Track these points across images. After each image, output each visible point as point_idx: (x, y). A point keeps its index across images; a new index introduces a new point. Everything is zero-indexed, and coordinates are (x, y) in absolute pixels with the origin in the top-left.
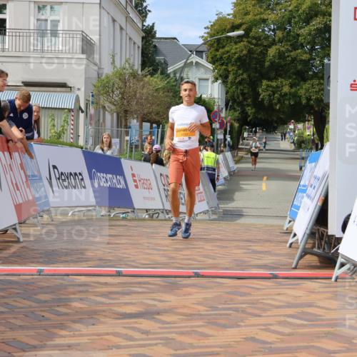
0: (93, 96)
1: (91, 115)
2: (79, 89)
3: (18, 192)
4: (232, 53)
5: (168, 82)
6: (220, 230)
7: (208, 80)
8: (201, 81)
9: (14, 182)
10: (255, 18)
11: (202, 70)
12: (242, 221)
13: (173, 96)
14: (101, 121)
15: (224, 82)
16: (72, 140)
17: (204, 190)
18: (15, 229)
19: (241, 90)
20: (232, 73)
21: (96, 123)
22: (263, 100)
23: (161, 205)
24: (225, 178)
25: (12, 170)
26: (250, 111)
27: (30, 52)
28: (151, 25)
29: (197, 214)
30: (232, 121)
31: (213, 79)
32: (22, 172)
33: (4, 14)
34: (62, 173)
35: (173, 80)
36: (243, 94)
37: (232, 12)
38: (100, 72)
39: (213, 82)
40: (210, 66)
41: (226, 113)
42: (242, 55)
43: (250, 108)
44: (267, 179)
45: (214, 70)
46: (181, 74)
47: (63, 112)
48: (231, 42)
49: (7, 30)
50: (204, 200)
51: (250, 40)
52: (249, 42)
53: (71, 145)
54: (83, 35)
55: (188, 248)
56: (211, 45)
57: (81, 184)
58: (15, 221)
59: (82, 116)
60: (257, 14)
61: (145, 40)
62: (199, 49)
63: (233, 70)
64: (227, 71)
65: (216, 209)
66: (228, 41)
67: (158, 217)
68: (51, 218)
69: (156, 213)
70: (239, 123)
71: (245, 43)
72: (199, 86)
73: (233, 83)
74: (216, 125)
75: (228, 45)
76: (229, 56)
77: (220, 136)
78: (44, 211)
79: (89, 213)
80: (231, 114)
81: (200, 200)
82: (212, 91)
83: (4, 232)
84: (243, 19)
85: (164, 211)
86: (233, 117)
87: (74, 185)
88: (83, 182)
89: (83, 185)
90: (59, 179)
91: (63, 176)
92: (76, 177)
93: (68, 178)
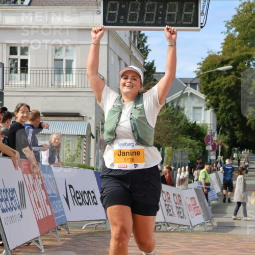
0: (102, 124)
2: (90, 118)
3: (39, 209)
4: (222, 85)
5: (167, 111)
6: (215, 241)
7: (201, 108)
8: (195, 110)
9: (37, 201)
10: (242, 54)
11: (196, 100)
12: (234, 232)
13: (171, 123)
15: (216, 111)
16: (84, 162)
17: (200, 204)
18: (37, 242)
19: (231, 116)
20: (222, 101)
22: (250, 125)
24: (218, 194)
25: (34, 190)
26: (238, 134)
27: (48, 87)
28: (151, 62)
29: (194, 226)
30: (222, 144)
31: (206, 107)
32: (43, 191)
33: (26, 55)
34: (77, 192)
35: (171, 109)
36: (233, 120)
37: (221, 50)
39: (206, 110)
40: (203, 96)
41: (217, 137)
42: (230, 86)
43: (238, 132)
45: (206, 100)
46: (178, 103)
47: (77, 138)
48: (221, 75)
49: (29, 69)
50: (200, 214)
51: (236, 72)
52: (237, 74)
53: (84, 167)
56: (204, 78)
57: (93, 201)
58: (39, 235)
59: (93, 141)
60: (243, 51)
61: (146, 75)
62: (194, 82)
63: (223, 99)
64: (218, 100)
65: (211, 222)
66: (218, 74)
67: (160, 229)
68: (68, 231)
69: (159, 226)
70: (229, 145)
71: (233, 75)
72: (194, 113)
73: (223, 110)
74: (209, 148)
75: (218, 78)
76: (219, 87)
77: (213, 157)
78: (62, 225)
79: (100, 226)
80: (222, 137)
81: (196, 213)
82: (205, 118)
83: (28, 244)
84: (231, 55)
85: (166, 224)
86: (224, 140)
87: (87, 202)
88: (95, 199)
89: (95, 202)
90: (74, 196)
91: (78, 194)
92: (89, 194)
93: (82, 196)
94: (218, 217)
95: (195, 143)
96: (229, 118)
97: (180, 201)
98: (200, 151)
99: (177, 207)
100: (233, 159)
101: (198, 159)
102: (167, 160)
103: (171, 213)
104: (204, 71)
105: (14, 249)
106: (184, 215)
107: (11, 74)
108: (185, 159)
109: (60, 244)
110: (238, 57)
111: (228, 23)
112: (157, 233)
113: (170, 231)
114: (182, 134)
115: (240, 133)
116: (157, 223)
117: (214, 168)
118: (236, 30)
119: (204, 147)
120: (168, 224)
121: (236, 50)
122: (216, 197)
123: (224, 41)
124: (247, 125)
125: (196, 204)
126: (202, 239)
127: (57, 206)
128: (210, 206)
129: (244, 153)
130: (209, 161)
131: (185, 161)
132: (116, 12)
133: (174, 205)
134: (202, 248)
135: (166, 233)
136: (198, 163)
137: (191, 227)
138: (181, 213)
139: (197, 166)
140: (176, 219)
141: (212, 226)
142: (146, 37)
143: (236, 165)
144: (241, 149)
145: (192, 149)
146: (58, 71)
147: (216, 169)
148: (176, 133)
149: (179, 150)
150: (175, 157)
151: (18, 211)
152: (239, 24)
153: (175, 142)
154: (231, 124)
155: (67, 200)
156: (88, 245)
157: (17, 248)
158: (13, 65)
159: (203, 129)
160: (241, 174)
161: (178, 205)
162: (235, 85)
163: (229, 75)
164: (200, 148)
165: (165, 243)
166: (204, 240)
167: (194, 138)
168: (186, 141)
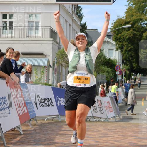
0: (56, 59)
1: (55, 69)
2: (49, 56)
3: (20, 109)
4: (125, 36)
6: (121, 127)
7: (113, 50)
8: (110, 50)
9: (18, 104)
10: (137, 18)
11: (110, 45)
12: (132, 122)
14: (60, 71)
15: (121, 51)
16: (46, 82)
17: (113, 106)
18: (19, 128)
19: (130, 54)
20: (125, 46)
21: (58, 73)
23: (91, 114)
24: (123, 100)
25: (17, 98)
26: (134, 65)
27: (25, 38)
28: (84, 23)
29: (109, 119)
30: (125, 70)
31: (116, 49)
33: (12, 19)
34: (42, 99)
36: (131, 56)
37: (125, 16)
38: (60, 47)
39: (116, 50)
40: (114, 43)
41: (123, 66)
42: (130, 37)
43: (134, 63)
44: (144, 100)
45: (116, 45)
47: (41, 67)
48: (125, 30)
49: (14, 27)
50: (113, 111)
51: (134, 28)
52: (134, 30)
53: (46, 84)
54: (51, 29)
55: (106, 137)
56: (115, 32)
57: (51, 104)
58: (20, 124)
59: (51, 69)
60: (138, 16)
61: (81, 30)
62: (109, 34)
63: (126, 44)
64: (123, 45)
65: (119, 116)
66: (123, 30)
67: (89, 120)
68: (37, 122)
70: (129, 71)
71: (132, 30)
72: (109, 53)
73: (126, 51)
74: (118, 73)
75: (123, 32)
76: (124, 37)
77: (120, 78)
78: (33, 118)
79: (55, 119)
80: (125, 67)
81: (110, 111)
82: (116, 56)
83: (14, 129)
84: (130, 19)
85: (93, 117)
86: (126, 68)
87: (48, 105)
88: (52, 103)
89: (52, 105)
92: (49, 100)
93: (44, 101)
94: (123, 113)
95: (110, 70)
96: (129, 55)
97: (101, 104)
98: (113, 75)
99: (99, 107)
101: (111, 80)
103: (96, 111)
104: (115, 28)
105: (6, 132)
106: (103, 112)
107: (3, 30)
108: (104, 80)
109: (32, 129)
110: (134, 20)
112: (88, 123)
113: (95, 122)
114: (102, 65)
115: (135, 64)
116: (88, 117)
117: (121, 84)
118: (134, 4)
119: (115, 72)
120: (94, 117)
121: (133, 16)
122: (122, 101)
123: (126, 11)
125: (110, 106)
126: (114, 126)
127: (30, 107)
128: (118, 106)
129: (138, 76)
130: (118, 80)
131: (104, 81)
133: (98, 107)
134: (113, 131)
135: (93, 123)
136: (111, 82)
137: (107, 119)
138: (101, 111)
139: (111, 84)
140: (99, 115)
141: (120, 118)
142: (81, 8)
143: (133, 83)
144: (136, 73)
145: (108, 74)
146: (31, 29)
148: (99, 64)
149: (101, 74)
150: (98, 78)
151: (8, 110)
153: (98, 70)
154: (130, 59)
155: (36, 103)
156: (48, 130)
157: (7, 132)
158: (5, 25)
159: (114, 62)
160: (132, 88)
161: (100, 107)
162: (133, 36)
163: (129, 30)
164: (112, 73)
165: (92, 128)
166: (115, 126)
167: (109, 67)
168: (104, 69)
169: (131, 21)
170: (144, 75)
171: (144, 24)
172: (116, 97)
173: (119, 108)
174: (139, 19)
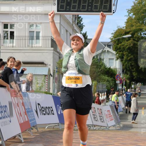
0: (57, 68)
1: (56, 78)
2: (50, 65)
3: (21, 117)
4: (125, 46)
5: (94, 61)
6: (122, 135)
7: (113, 59)
8: (110, 60)
10: (137, 28)
11: (110, 54)
12: (132, 130)
13: (96, 68)
15: (122, 61)
16: (46, 90)
17: (113, 115)
18: (20, 136)
19: (130, 64)
20: (125, 55)
21: (58, 82)
23: (92, 122)
24: (123, 108)
25: (18, 106)
26: (135, 74)
27: (26, 47)
28: (85, 33)
29: (109, 127)
30: (126, 79)
31: (116, 59)
32: (23, 107)
33: (13, 29)
34: (42, 107)
35: (96, 59)
36: (132, 66)
37: (125, 26)
38: (60, 56)
39: (116, 60)
40: (114, 52)
41: (123, 75)
42: (130, 46)
43: (134, 73)
44: (144, 109)
45: (116, 54)
46: (100, 57)
47: (42, 76)
48: (125, 40)
49: (15, 37)
50: (113, 120)
51: (133, 38)
52: (134, 40)
53: (46, 93)
54: (52, 39)
56: (115, 42)
58: (20, 132)
59: (51, 78)
60: (138, 26)
62: (109, 44)
63: (126, 54)
64: (123, 55)
65: (119, 124)
66: (123, 40)
67: (90, 129)
68: (37, 130)
69: (89, 127)
70: (129, 80)
71: (132, 40)
72: (109, 62)
73: (126, 60)
74: (118, 82)
75: (123, 42)
76: (124, 47)
77: (120, 87)
78: (34, 126)
79: (56, 127)
80: (125, 76)
81: (111, 119)
82: (116, 65)
83: (14, 137)
84: (130, 29)
85: (93, 126)
86: (126, 78)
87: (48, 113)
88: (52, 112)
89: (53, 113)
90: (41, 110)
91: (43, 109)
92: (49, 109)
93: (45, 110)
94: (123, 122)
95: (110, 79)
96: (129, 64)
97: (102, 112)
98: (113, 84)
99: (99, 116)
100: (132, 88)
101: (112, 89)
102: (94, 89)
103: (96, 119)
104: (115, 38)
105: (7, 140)
106: (103, 120)
107: (4, 40)
108: (104, 89)
109: (33, 137)
110: (134, 30)
111: (129, 11)
113: (96, 130)
114: (103, 74)
116: (89, 125)
117: (121, 93)
118: (134, 15)
119: (115, 81)
120: (95, 126)
121: (133, 26)
122: (122, 110)
123: (126, 21)
124: (140, 69)
125: (110, 114)
127: (31, 116)
128: (118, 115)
129: (138, 85)
130: (118, 89)
131: (104, 90)
132: (65, 4)
133: (98, 115)
134: (114, 140)
135: (94, 131)
136: (111, 91)
137: (107, 127)
138: (102, 119)
139: (111, 92)
140: (99, 123)
141: (120, 127)
142: (82, 19)
143: (133, 92)
144: (137, 83)
145: (108, 83)
146: (32, 38)
147: (122, 94)
148: (99, 73)
149: (101, 83)
150: (99, 87)
151: (8, 119)
152: (135, 11)
153: (99, 79)
154: (131, 68)
155: (37, 112)
156: (49, 138)
157: (8, 139)
158: (6, 35)
159: (114, 71)
161: (100, 115)
162: (133, 46)
163: (129, 40)
164: (113, 82)
165: (93, 137)
166: (115, 135)
167: (109, 76)
168: (105, 78)
169: (131, 31)
170: (144, 84)
171: (144, 34)
172: (116, 105)
173: (120, 117)
174: (139, 29)
